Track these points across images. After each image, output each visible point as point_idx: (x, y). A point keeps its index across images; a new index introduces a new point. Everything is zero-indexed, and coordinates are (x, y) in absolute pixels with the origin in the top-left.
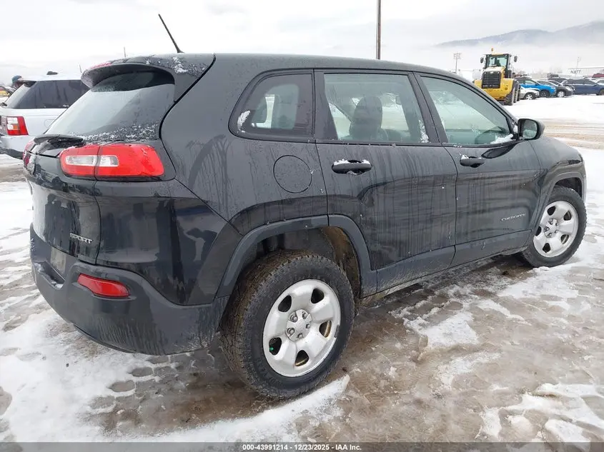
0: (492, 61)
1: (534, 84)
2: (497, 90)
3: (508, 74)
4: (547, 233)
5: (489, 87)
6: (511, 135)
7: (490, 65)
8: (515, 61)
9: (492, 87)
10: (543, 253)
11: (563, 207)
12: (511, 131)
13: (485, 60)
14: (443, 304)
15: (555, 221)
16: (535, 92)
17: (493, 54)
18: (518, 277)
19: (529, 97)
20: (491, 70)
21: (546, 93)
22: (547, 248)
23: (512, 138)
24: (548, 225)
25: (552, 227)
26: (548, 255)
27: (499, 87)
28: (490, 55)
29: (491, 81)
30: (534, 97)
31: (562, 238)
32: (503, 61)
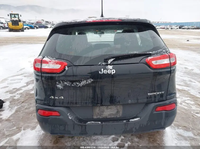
1: (26, 24)
2: (18, 26)
3: (20, 21)
5: (15, 25)
8: (21, 16)
9: (16, 25)
13: (9, 15)
16: (28, 27)
17: (13, 13)
19: (27, 29)
21: (32, 28)
27: (19, 25)
29: (15, 23)
30: (28, 29)
32: (17, 16)
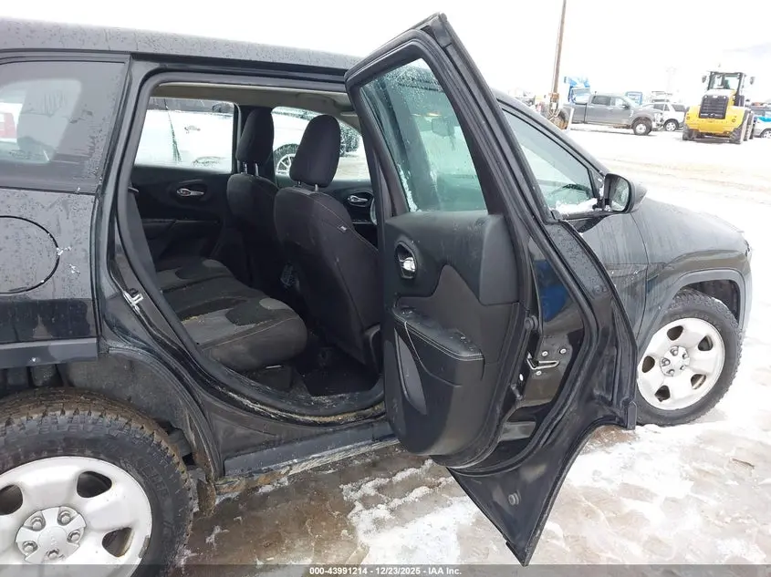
0: (718, 81)
2: (720, 121)
3: (738, 100)
4: (666, 369)
5: (710, 117)
6: (594, 201)
7: (715, 86)
8: (752, 83)
9: (713, 117)
10: (654, 401)
11: (696, 328)
12: (595, 194)
13: (708, 78)
14: (442, 479)
15: (682, 351)
17: (720, 71)
18: (602, 441)
20: (716, 93)
22: (663, 393)
23: (594, 207)
24: (669, 356)
25: (676, 361)
26: (665, 405)
27: (723, 118)
28: (716, 73)
29: (713, 108)
31: (694, 379)
32: (733, 82)
